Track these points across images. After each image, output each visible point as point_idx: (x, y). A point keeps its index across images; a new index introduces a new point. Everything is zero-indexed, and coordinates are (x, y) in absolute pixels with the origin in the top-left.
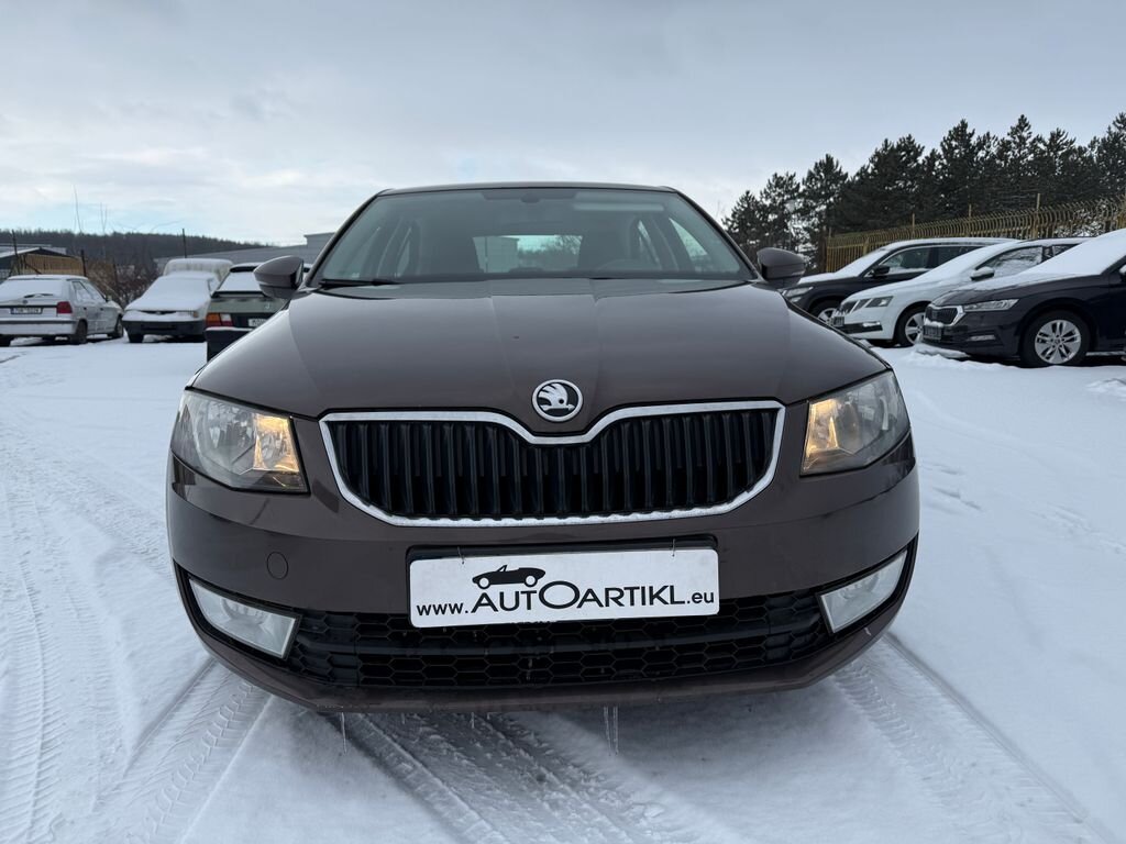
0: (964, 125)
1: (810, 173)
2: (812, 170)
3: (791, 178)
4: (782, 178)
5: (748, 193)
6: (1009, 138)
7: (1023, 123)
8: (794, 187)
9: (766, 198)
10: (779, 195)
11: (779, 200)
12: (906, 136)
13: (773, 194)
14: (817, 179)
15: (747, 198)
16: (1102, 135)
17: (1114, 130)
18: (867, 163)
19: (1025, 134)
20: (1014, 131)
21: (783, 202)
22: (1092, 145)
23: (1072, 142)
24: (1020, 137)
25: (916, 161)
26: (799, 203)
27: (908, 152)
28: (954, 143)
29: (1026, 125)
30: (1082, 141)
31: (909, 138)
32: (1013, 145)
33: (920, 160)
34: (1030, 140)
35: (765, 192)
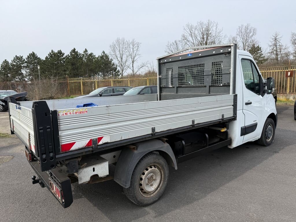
0: (75, 49)
1: (28, 56)
2: (28, 55)
3: (22, 57)
4: (19, 57)
5: (6, 60)
6: (84, 53)
7: (86, 51)
8: (23, 60)
9: (14, 63)
10: (18, 62)
11: (19, 63)
12: (59, 50)
13: (16, 61)
14: (30, 58)
15: (6, 62)
16: (100, 55)
17: (103, 54)
18: (48, 56)
19: (87, 53)
20: (84, 52)
21: (20, 64)
22: (99, 57)
23: (95, 56)
24: (86, 53)
25: (63, 57)
26: (25, 65)
27: (61, 54)
28: (73, 53)
29: (87, 51)
30: (97, 56)
31: (60, 50)
32: (84, 55)
33: (64, 56)
34: (88, 54)
35: (13, 61)
